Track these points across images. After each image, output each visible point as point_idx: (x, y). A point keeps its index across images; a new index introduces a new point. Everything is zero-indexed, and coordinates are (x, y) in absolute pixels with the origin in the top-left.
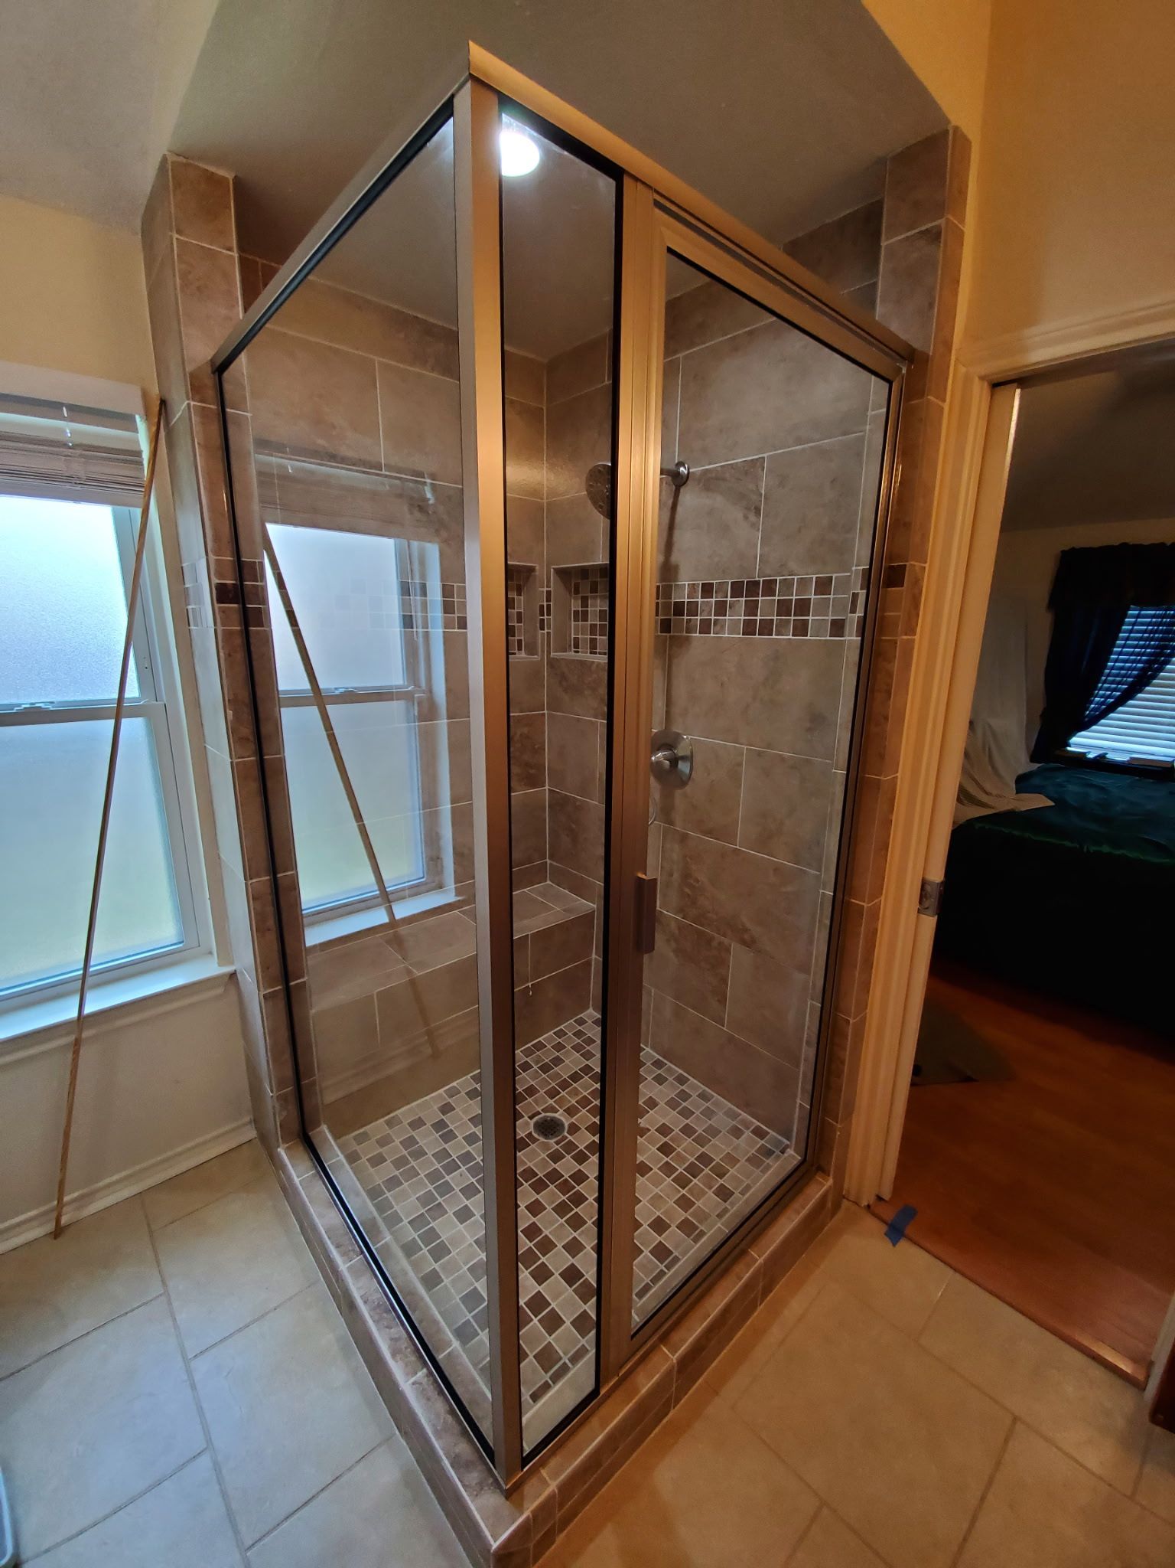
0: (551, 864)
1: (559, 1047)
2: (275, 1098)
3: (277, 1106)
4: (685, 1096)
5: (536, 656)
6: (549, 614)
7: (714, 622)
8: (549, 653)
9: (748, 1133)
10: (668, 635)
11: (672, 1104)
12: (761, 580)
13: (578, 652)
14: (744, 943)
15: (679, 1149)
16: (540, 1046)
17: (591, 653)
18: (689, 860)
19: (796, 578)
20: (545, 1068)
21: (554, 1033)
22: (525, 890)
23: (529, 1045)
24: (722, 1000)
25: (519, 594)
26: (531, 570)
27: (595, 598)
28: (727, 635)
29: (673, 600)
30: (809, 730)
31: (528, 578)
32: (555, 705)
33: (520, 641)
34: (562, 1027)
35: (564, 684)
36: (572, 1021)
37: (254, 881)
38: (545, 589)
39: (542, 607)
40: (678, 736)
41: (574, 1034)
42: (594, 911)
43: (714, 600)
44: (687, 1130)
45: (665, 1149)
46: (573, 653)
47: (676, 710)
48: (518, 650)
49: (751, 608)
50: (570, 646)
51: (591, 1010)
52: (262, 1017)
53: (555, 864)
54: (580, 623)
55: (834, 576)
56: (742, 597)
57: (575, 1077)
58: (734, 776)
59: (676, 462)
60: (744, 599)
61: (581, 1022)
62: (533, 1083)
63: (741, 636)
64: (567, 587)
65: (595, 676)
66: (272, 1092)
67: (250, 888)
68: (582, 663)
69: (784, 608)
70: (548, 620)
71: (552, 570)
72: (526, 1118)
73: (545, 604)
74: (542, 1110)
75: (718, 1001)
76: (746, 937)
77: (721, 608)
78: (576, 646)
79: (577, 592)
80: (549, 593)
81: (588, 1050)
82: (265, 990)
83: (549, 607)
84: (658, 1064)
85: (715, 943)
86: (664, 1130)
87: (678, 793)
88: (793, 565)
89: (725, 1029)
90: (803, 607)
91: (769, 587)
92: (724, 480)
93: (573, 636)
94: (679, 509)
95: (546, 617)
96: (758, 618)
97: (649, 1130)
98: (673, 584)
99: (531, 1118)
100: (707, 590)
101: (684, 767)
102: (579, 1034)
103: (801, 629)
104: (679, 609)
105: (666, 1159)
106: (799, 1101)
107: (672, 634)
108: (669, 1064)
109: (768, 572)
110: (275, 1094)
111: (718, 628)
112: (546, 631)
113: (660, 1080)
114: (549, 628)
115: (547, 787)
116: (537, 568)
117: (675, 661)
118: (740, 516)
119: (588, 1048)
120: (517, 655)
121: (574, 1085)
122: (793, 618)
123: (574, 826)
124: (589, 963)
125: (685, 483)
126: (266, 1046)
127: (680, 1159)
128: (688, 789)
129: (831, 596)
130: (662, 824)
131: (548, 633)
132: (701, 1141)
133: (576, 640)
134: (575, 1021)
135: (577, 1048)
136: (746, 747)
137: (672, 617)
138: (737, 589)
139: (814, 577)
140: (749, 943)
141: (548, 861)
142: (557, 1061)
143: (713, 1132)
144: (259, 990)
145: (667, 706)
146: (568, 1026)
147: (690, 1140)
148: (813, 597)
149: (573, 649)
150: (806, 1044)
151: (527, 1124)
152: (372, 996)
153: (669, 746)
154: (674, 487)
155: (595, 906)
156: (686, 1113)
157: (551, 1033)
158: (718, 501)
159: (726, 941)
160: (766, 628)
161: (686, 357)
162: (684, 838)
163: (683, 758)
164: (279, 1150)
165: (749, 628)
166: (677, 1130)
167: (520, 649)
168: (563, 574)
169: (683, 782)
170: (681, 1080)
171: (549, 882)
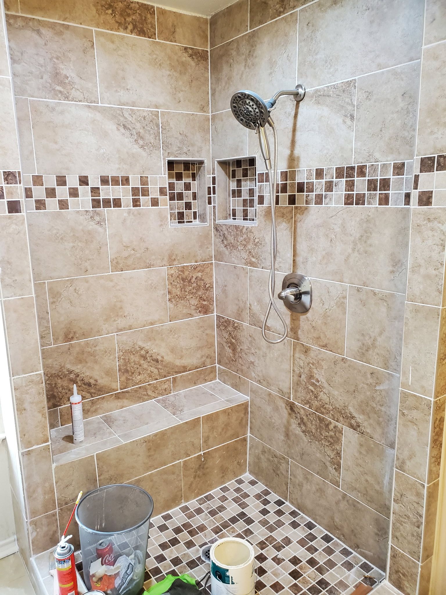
0: (219, 367)
1: (224, 499)
2: (29, 523)
3: (30, 528)
4: (312, 537)
5: (206, 223)
6: (214, 193)
7: (325, 196)
8: (215, 220)
9: (357, 567)
10: (294, 206)
11: (302, 542)
12: (356, 165)
13: (235, 219)
14: (351, 426)
15: (304, 575)
16: (209, 498)
17: (243, 220)
18: (311, 365)
19: (380, 163)
20: (213, 513)
21: (220, 489)
22: (201, 386)
23: (203, 496)
24: (338, 468)
25: (194, 180)
26: (201, 163)
27: (246, 180)
28: (333, 205)
29: (296, 182)
30: (392, 272)
31: (199, 168)
32: (219, 256)
33: (195, 213)
34: (226, 485)
35: (225, 242)
36: (233, 481)
37: (15, 377)
38: (212, 176)
39: (209, 188)
40: (302, 278)
41: (235, 490)
42: (248, 401)
43: (324, 180)
44: (312, 562)
45: (295, 575)
46: (232, 220)
47: (299, 259)
48: (194, 219)
49: (350, 185)
50: (230, 215)
51: (247, 473)
52: (21, 468)
53: (221, 367)
54: (236, 198)
55: (406, 161)
56: (344, 178)
57: (234, 520)
58: (341, 305)
59: (297, 85)
60: (345, 179)
61: (240, 482)
62: (203, 523)
63: (343, 205)
64: (227, 174)
65: (245, 236)
66: (27, 519)
67: (12, 382)
68: (237, 227)
69: (372, 185)
70: (214, 197)
71: (216, 162)
72: (197, 546)
73: (212, 186)
74: (209, 542)
75: (335, 468)
76: (353, 422)
77: (329, 187)
78: (234, 215)
79: (234, 176)
80: (214, 178)
81: (244, 501)
82: (23, 449)
83: (214, 188)
84: (293, 514)
85: (331, 427)
86: (295, 561)
87: (302, 317)
88: (377, 155)
89: (340, 489)
90: (385, 184)
91: (362, 171)
92: (329, 96)
93: (232, 208)
94: (299, 117)
95: (212, 195)
96: (355, 193)
97: (284, 560)
98: (297, 169)
99: (201, 546)
100: (320, 173)
101: (305, 299)
102: (238, 490)
103: (385, 200)
104: (301, 188)
105: (295, 582)
106: (390, 543)
107: (296, 205)
108: (302, 514)
109: (360, 160)
110: (29, 521)
111: (328, 199)
112: (212, 205)
113: (295, 525)
114: (215, 203)
115: (215, 314)
116: (205, 161)
117: (299, 224)
118: (340, 120)
119: (244, 500)
120: (193, 223)
121: (233, 525)
122: (378, 192)
123: (234, 341)
124: (245, 440)
125: (302, 100)
126: (23, 487)
127: (305, 582)
128: (309, 314)
129: (404, 176)
130: (293, 340)
131: (214, 207)
132: (320, 570)
133: (234, 210)
134: (236, 481)
135: (235, 500)
136: (348, 285)
137: (296, 193)
138: (340, 172)
139: (392, 163)
140: (355, 427)
141: (217, 365)
142: (221, 508)
143: (331, 564)
144: (19, 450)
145: (294, 256)
146: (231, 484)
147: (313, 569)
148: (392, 177)
149: (232, 217)
150: (394, 501)
151: (198, 551)
152: (92, 457)
153: (296, 285)
154: (295, 102)
155: (249, 398)
156: (312, 550)
157: (218, 488)
158: (325, 111)
159: (339, 425)
160: (360, 200)
161: (302, 10)
162: (307, 351)
163: (306, 293)
164: (31, 559)
165: (349, 200)
166: (304, 561)
167: (195, 218)
168: (224, 164)
169: (305, 310)
170: (310, 526)
171: (218, 380)
